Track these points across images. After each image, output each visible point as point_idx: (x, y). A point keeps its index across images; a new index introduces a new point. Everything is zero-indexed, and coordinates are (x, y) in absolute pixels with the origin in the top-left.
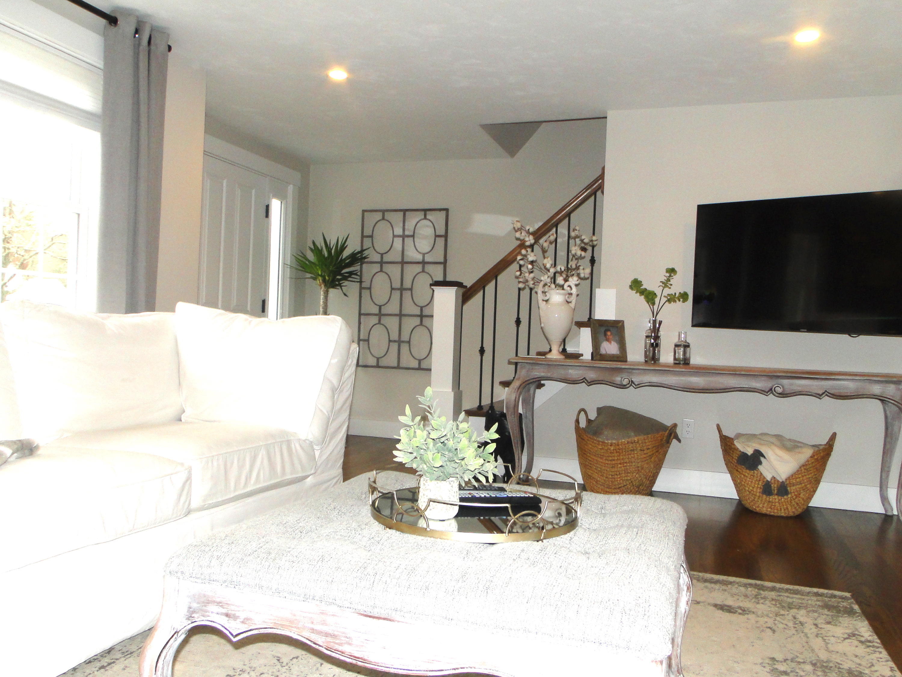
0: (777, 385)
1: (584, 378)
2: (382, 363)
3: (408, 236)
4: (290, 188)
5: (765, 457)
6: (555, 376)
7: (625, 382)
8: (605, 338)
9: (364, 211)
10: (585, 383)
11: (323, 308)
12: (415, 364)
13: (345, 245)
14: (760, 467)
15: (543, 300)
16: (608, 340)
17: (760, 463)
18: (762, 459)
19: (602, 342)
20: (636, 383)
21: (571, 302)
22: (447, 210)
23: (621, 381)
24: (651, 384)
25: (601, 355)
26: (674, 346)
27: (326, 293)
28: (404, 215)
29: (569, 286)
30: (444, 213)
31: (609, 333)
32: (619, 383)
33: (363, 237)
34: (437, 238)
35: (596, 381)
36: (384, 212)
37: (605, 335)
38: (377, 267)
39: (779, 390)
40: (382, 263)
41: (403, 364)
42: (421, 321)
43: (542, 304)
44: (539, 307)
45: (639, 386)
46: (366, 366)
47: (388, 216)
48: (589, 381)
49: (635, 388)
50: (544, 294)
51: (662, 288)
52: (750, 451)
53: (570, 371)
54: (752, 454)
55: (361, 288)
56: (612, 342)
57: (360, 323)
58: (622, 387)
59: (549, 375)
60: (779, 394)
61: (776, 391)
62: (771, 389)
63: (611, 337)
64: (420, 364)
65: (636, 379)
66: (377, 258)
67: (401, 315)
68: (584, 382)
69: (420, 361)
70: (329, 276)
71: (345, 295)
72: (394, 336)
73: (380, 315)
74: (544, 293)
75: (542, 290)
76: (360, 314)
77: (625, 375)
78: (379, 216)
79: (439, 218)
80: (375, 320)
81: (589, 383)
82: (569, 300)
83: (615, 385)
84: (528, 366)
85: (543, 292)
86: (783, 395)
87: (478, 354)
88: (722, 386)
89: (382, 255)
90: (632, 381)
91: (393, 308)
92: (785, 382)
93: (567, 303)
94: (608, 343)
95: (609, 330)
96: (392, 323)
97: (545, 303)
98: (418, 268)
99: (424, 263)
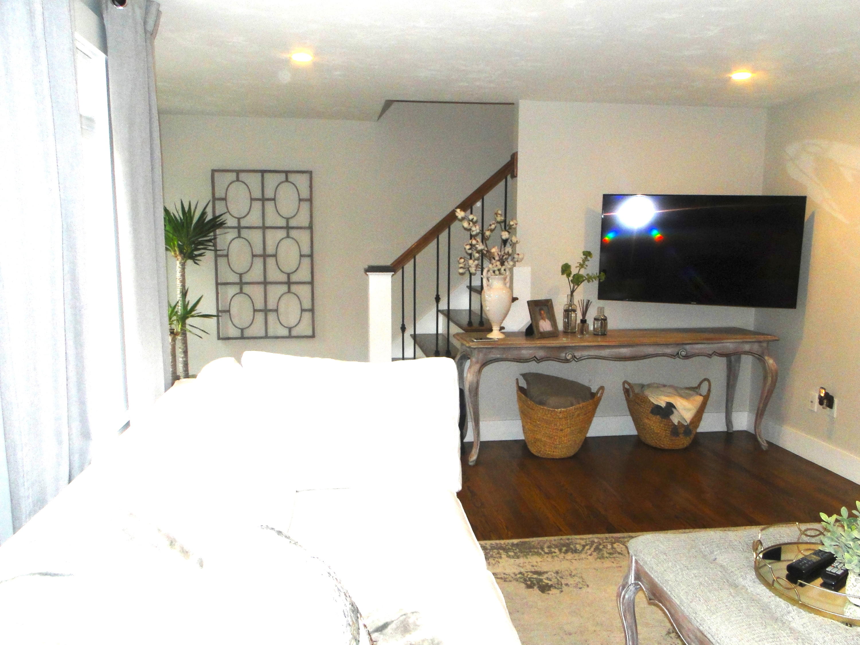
0: (682, 350)
1: (535, 357)
2: (247, 333)
3: (268, 200)
5: (676, 408)
6: (510, 357)
7: (569, 357)
8: (540, 317)
9: (214, 171)
10: (536, 361)
11: (181, 282)
12: (285, 332)
14: (671, 416)
16: (543, 319)
17: (672, 413)
18: (674, 410)
20: (578, 358)
22: (310, 173)
23: (566, 356)
24: (589, 357)
25: (541, 333)
27: (183, 265)
28: (263, 176)
30: (307, 175)
31: (542, 312)
32: (564, 359)
33: (214, 197)
34: (301, 202)
35: (545, 358)
36: (238, 172)
37: (541, 314)
38: (234, 233)
39: (684, 353)
40: (239, 228)
41: (271, 333)
42: (289, 288)
45: (580, 359)
46: (229, 339)
47: (242, 176)
48: (539, 359)
49: (577, 362)
52: (663, 405)
53: (523, 351)
55: (216, 256)
57: (217, 293)
58: (567, 361)
59: (504, 356)
60: (683, 356)
61: (682, 354)
62: (678, 354)
63: (545, 315)
64: (290, 332)
65: (578, 354)
66: (234, 223)
67: (265, 283)
69: (290, 329)
72: (260, 305)
73: (241, 284)
76: (217, 284)
77: (568, 351)
78: (233, 176)
79: (302, 181)
80: (235, 289)
81: (540, 360)
82: (506, 283)
83: (560, 361)
86: (687, 357)
88: (643, 354)
89: (239, 219)
90: (574, 356)
91: (256, 275)
92: (688, 347)
94: (543, 321)
95: (542, 309)
96: (257, 292)
98: (282, 234)
99: (288, 228)
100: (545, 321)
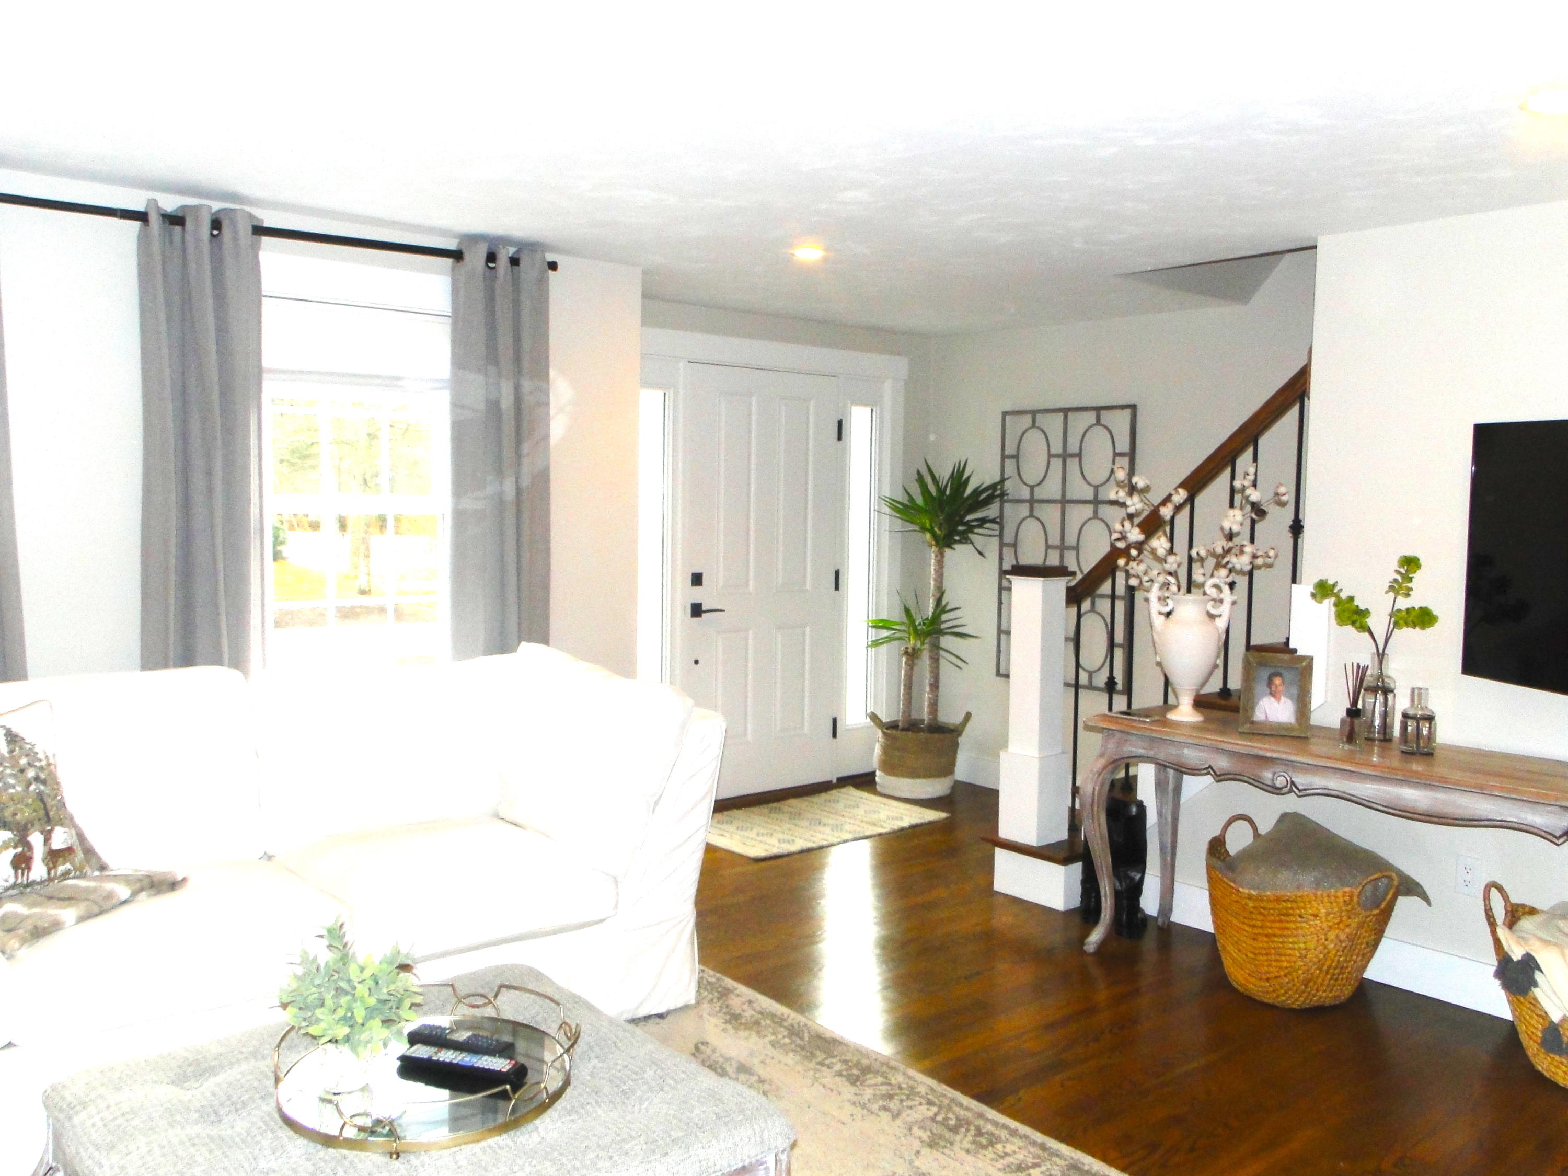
1: (1210, 767)
3: (1072, 456)
4: (888, 387)
5: (1543, 973)
7: (1280, 782)
8: (1268, 690)
9: (1005, 414)
10: (1212, 775)
11: (935, 580)
13: (964, 478)
14: (1536, 992)
15: (1160, 613)
16: (1273, 694)
17: (1535, 984)
18: (1537, 973)
19: (1261, 698)
20: (1300, 788)
21: (1220, 616)
22: (1133, 407)
23: (1273, 780)
24: (1326, 792)
25: (1253, 723)
26: (1401, 717)
27: (941, 554)
28: (1066, 418)
29: (1216, 586)
30: (1127, 413)
31: (1278, 681)
32: (1269, 783)
33: (1004, 457)
34: (1117, 458)
35: (1230, 774)
36: (1034, 413)
37: (1270, 683)
38: (1024, 510)
40: (1032, 502)
42: (1093, 604)
43: (1158, 621)
44: (1152, 627)
45: (1305, 792)
47: (1040, 419)
48: (1218, 773)
49: (1300, 797)
50: (1162, 601)
51: (1392, 595)
53: (1186, 751)
54: (1519, 961)
55: (1002, 545)
56: (1283, 699)
57: (1000, 603)
58: (1276, 790)
62: (1566, 833)
63: (1280, 688)
64: (1091, 678)
65: (1301, 780)
66: (1025, 493)
68: (1208, 773)
69: (1091, 674)
70: (940, 529)
71: (981, 554)
74: (1163, 600)
75: (1160, 594)
77: (1279, 769)
78: (1027, 419)
79: (1120, 422)
81: (1220, 776)
82: (1213, 612)
83: (1261, 786)
84: (1118, 735)
85: (1159, 599)
88: (1467, 814)
89: (1032, 488)
90: (1293, 783)
93: (1207, 618)
94: (1272, 699)
95: (1279, 674)
97: (1162, 618)
98: (1088, 510)
99: (1096, 502)
100: (1279, 700)
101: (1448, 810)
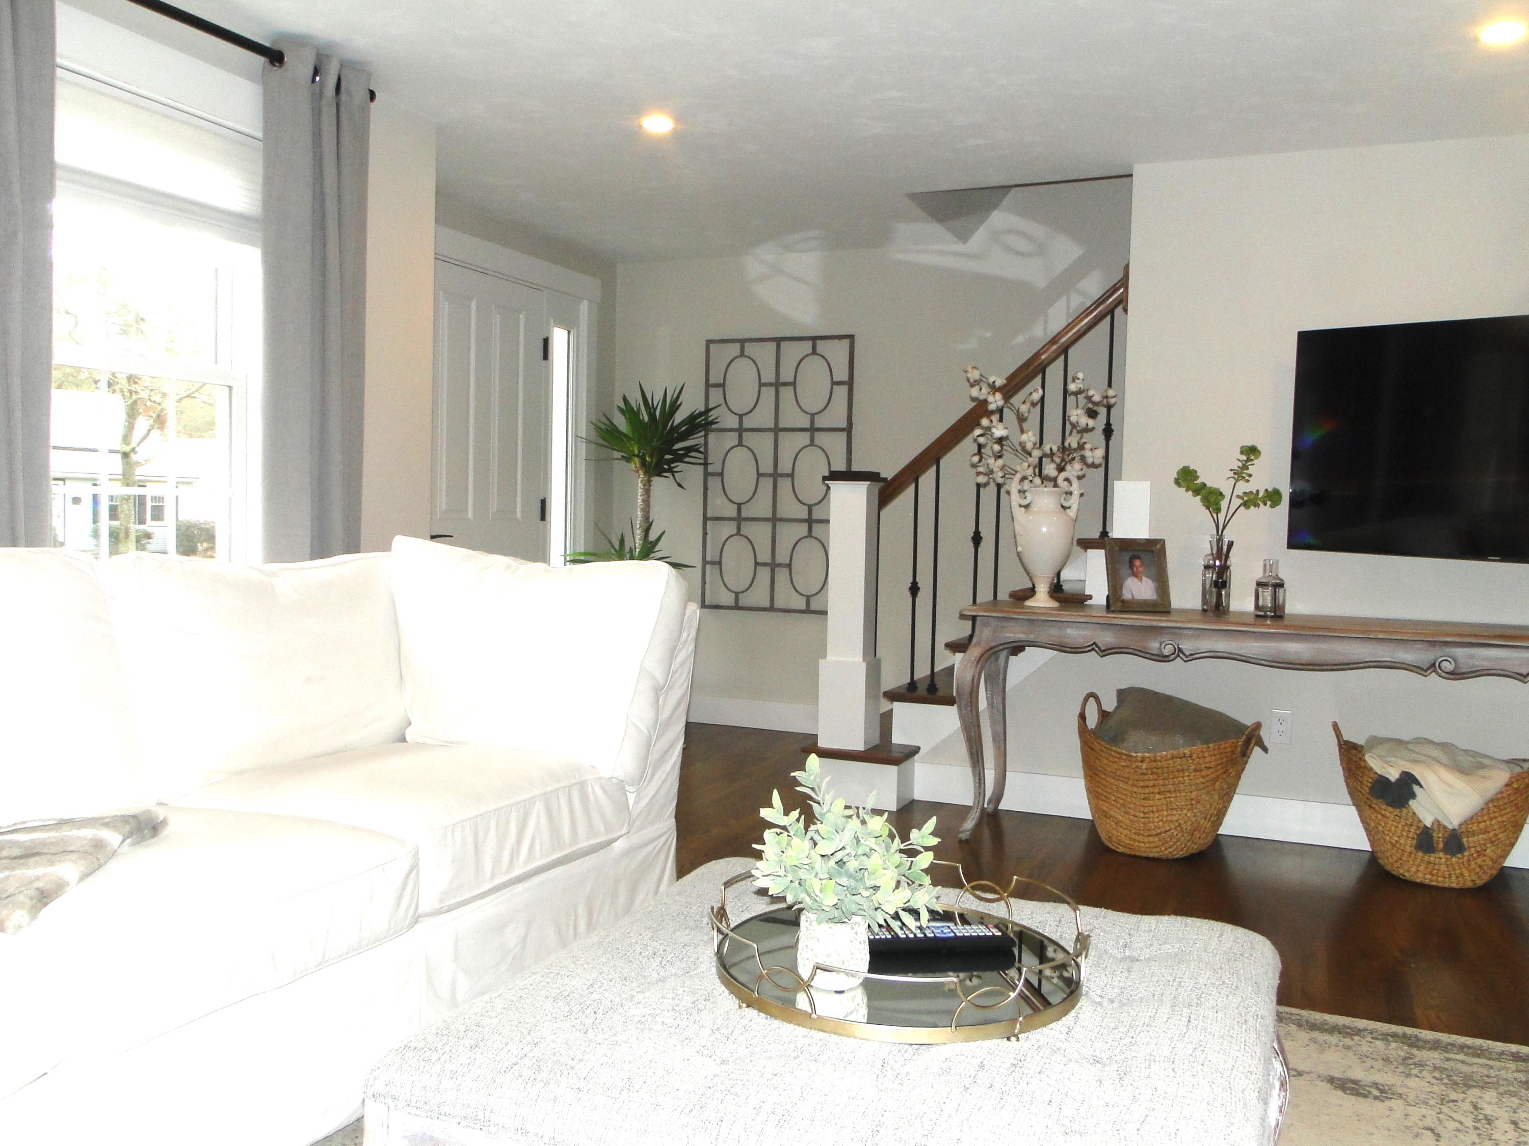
0: (1442, 659)
1: (1094, 643)
2: (745, 600)
3: (785, 384)
4: (584, 307)
5: (1421, 786)
6: (1043, 639)
7: (1167, 650)
8: (1130, 572)
9: (709, 342)
10: (1096, 651)
11: (642, 510)
12: (800, 604)
13: (679, 403)
14: (1412, 803)
15: (1020, 506)
16: (1135, 575)
17: (1413, 796)
18: (1416, 788)
19: (1125, 579)
20: (1187, 654)
21: (1069, 508)
22: (851, 337)
23: (1160, 649)
24: (1212, 654)
25: (1123, 601)
26: (1255, 586)
27: (648, 485)
28: (778, 347)
29: (1067, 479)
30: (846, 342)
31: (1137, 563)
32: (1156, 653)
33: (708, 385)
34: (835, 387)
35: (1115, 648)
36: (742, 342)
37: (1131, 566)
38: (732, 439)
39: (1448, 666)
40: (741, 430)
41: (779, 604)
42: (810, 529)
43: (1019, 513)
44: (1013, 519)
45: (1192, 657)
46: (717, 607)
47: (749, 348)
48: (1103, 648)
49: (1186, 661)
50: (1021, 494)
51: (1232, 481)
52: (1393, 775)
53: (1069, 631)
54: (1398, 780)
55: (707, 474)
56: (1144, 578)
57: (705, 534)
58: (1163, 658)
59: (1031, 637)
60: (1447, 673)
61: (1443, 668)
62: (1433, 665)
63: (1141, 569)
64: (808, 603)
65: (1187, 646)
66: (733, 422)
67: (775, 520)
68: (1093, 649)
69: (808, 598)
70: (651, 456)
71: (679, 485)
72: (764, 556)
73: (739, 519)
74: (1022, 492)
75: (1020, 487)
76: (706, 519)
77: (1166, 639)
78: (735, 349)
79: (837, 353)
80: (730, 528)
81: (1104, 651)
82: (1065, 504)
83: (1147, 656)
84: (994, 623)
85: (1020, 491)
86: (1456, 675)
87: (908, 595)
89: (741, 417)
90: (1180, 649)
91: (761, 507)
92: (1460, 652)
93: (1062, 510)
94: (1135, 579)
95: (1138, 557)
96: (761, 533)
97: (1023, 509)
98: (804, 438)
99: (813, 430)
100: (1141, 580)
101: (1330, 658)
